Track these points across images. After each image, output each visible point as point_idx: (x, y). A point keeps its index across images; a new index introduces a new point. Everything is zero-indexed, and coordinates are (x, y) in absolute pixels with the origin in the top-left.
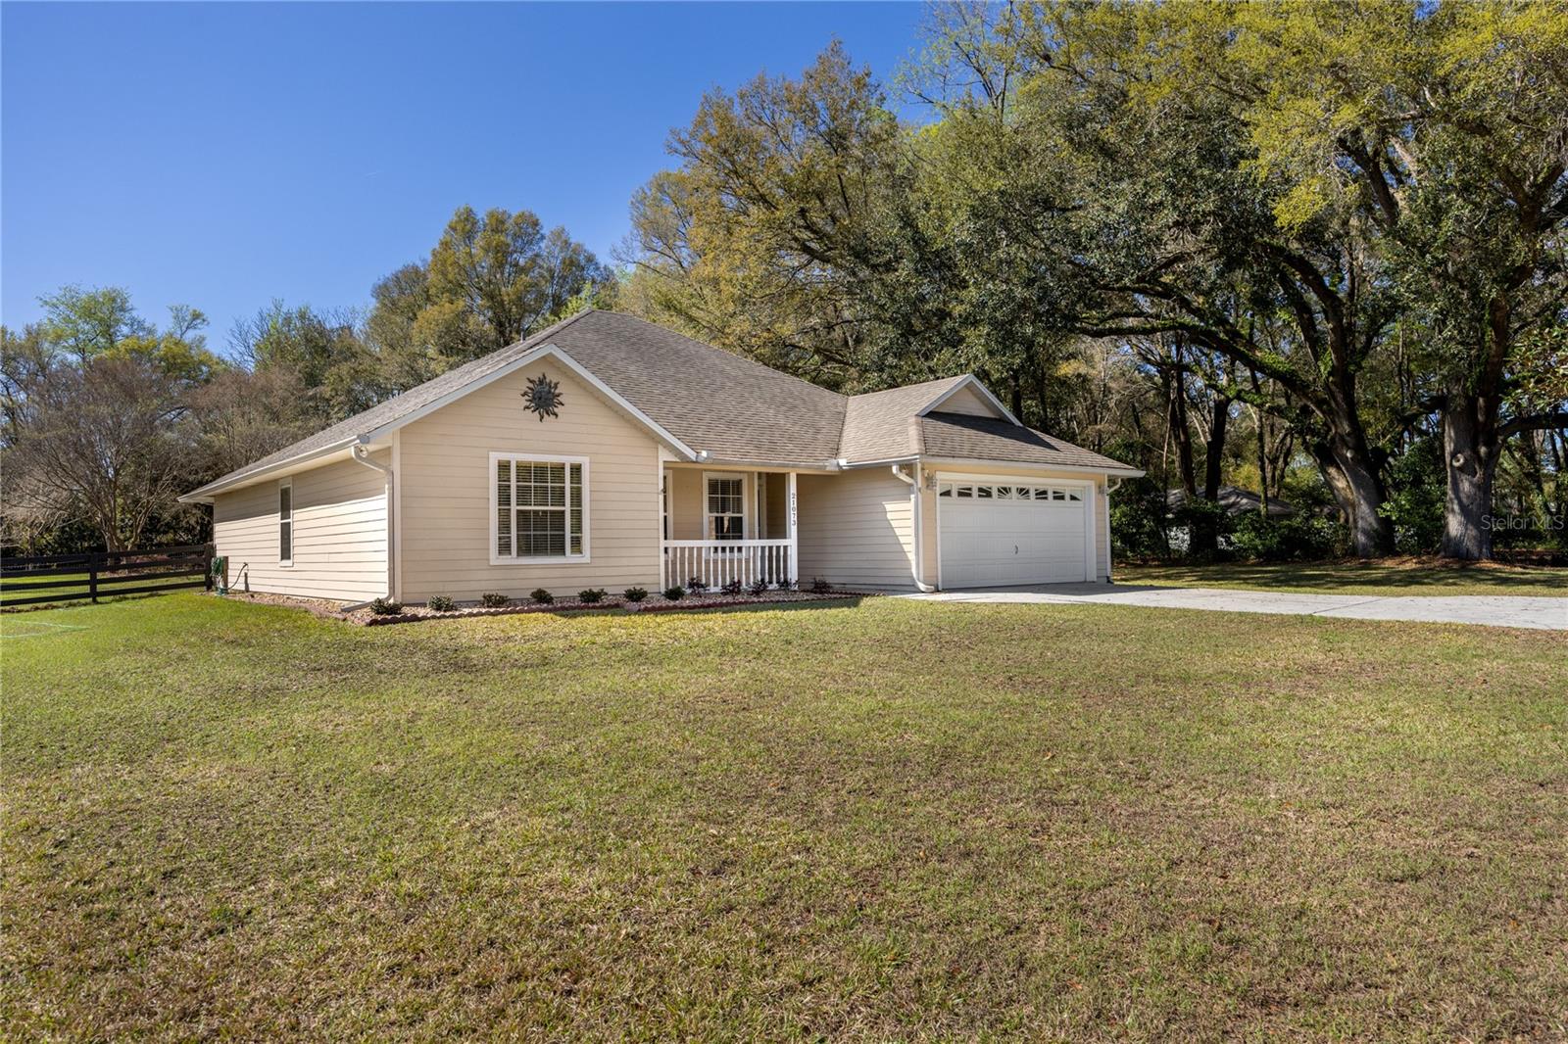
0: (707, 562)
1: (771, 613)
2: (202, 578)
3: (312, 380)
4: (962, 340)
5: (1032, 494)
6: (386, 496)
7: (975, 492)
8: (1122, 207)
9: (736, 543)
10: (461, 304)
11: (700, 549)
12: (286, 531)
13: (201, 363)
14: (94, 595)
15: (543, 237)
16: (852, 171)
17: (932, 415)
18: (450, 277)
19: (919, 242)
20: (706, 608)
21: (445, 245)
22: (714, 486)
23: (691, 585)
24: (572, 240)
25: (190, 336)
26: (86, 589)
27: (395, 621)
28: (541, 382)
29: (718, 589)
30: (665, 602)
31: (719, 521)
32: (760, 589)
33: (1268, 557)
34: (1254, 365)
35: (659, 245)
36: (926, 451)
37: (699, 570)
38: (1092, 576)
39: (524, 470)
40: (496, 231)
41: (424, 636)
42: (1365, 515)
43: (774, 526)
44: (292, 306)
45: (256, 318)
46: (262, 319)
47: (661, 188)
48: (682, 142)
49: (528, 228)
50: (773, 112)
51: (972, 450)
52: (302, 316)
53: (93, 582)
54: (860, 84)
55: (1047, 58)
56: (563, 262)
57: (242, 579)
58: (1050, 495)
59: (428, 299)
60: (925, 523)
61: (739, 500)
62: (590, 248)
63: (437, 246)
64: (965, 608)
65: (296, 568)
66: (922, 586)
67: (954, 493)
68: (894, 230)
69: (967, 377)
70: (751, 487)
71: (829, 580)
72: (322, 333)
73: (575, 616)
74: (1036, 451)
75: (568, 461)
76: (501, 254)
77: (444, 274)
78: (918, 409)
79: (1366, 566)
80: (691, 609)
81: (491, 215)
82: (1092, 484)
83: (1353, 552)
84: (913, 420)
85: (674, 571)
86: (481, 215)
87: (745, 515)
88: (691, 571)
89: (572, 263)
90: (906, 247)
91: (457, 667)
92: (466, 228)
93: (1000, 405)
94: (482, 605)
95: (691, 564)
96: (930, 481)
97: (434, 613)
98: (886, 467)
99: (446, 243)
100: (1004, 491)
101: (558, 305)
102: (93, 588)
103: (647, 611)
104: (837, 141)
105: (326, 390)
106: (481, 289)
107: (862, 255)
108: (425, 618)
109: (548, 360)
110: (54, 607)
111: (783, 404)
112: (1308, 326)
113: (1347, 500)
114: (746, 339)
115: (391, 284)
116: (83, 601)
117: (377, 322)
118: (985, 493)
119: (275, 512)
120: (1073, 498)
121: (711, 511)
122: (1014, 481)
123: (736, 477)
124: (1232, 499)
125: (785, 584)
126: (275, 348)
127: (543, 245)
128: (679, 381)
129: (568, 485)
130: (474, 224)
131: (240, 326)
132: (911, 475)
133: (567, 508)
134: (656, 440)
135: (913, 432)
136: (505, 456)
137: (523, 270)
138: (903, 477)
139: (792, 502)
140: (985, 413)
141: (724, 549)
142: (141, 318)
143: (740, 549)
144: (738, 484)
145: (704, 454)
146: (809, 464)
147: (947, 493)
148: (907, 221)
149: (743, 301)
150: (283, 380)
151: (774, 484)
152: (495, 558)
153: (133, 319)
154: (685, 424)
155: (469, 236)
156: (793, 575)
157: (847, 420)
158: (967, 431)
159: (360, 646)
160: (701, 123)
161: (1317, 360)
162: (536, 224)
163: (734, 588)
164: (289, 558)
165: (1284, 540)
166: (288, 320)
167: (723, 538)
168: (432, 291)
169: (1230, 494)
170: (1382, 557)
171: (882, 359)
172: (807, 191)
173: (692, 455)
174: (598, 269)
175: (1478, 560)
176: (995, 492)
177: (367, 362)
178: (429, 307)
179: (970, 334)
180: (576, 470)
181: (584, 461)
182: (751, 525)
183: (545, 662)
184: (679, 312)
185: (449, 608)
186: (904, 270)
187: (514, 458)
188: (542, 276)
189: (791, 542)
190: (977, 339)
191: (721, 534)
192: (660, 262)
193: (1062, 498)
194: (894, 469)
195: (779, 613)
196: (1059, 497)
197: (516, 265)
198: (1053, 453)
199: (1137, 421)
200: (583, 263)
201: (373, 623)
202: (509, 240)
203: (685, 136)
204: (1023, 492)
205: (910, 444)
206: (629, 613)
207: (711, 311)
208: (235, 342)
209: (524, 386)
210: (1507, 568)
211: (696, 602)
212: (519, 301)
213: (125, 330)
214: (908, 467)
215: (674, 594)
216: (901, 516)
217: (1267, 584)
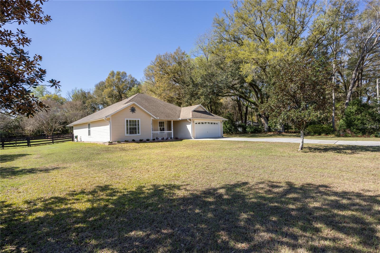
0: (159, 135)
1: (169, 142)
2: (72, 139)
3: (84, 103)
4: (200, 98)
5: (210, 123)
6: (109, 126)
7: (201, 123)
8: (224, 77)
9: (163, 132)
10: (112, 88)
11: (158, 133)
12: (89, 131)
13: (61, 99)
14: (53, 142)
15: (127, 76)
16: (183, 68)
17: (194, 111)
18: (110, 83)
19: (193, 82)
20: (159, 142)
21: (109, 78)
22: (160, 123)
23: (156, 138)
24: (133, 77)
25: (58, 94)
26: (52, 141)
27: (112, 144)
28: (133, 107)
29: (161, 139)
30: (153, 141)
31: (161, 128)
32: (167, 139)
33: (252, 132)
34: (249, 101)
35: (149, 79)
36: (193, 117)
37: (158, 136)
38: (220, 136)
39: (130, 121)
40: (118, 75)
41: (117, 146)
42: (266, 126)
43: (170, 129)
44: (79, 88)
45: (71, 90)
46: (73, 91)
47: (149, 68)
48: (153, 63)
49: (124, 74)
50: (169, 59)
51: (200, 117)
52: (81, 91)
53: (53, 140)
54: (183, 54)
55: (213, 53)
56: (131, 81)
57: (80, 139)
58: (213, 123)
59: (106, 87)
60: (193, 128)
61: (164, 125)
62: (136, 78)
63: (107, 78)
64: (198, 141)
65: (92, 137)
66: (192, 138)
67: (198, 123)
68: (189, 80)
69: (200, 105)
70: (166, 123)
71: (178, 137)
72: (85, 93)
73: (139, 143)
74: (211, 116)
75: (137, 120)
76: (119, 79)
77: (109, 83)
78: (192, 110)
79: (266, 134)
80: (157, 142)
81: (117, 72)
82: (220, 121)
83: (264, 132)
84: (191, 112)
85: (154, 136)
86: (115, 72)
87: (165, 127)
88: (156, 136)
89: (133, 81)
90: (191, 83)
91: (124, 150)
92: (113, 74)
93: (205, 109)
94: (125, 142)
95: (156, 135)
96: (193, 122)
97: (117, 143)
98: (187, 120)
99: (109, 77)
100: (206, 123)
101: (130, 89)
102: (53, 141)
103: (150, 142)
104: (179, 64)
105: (86, 105)
106: (116, 86)
107: (184, 83)
108: (117, 144)
109: (134, 104)
110: (46, 145)
111: (171, 109)
112: (257, 95)
113: (263, 123)
114: (165, 97)
115: (98, 85)
116: (51, 143)
117: (96, 92)
118: (203, 123)
119: (87, 128)
120: (217, 124)
121: (159, 126)
122: (207, 121)
123: (163, 121)
124: (250, 123)
125: (171, 138)
126: (76, 97)
127: (127, 77)
128: (154, 106)
129: (137, 123)
130: (114, 74)
131: (68, 92)
132: (190, 121)
133: (137, 127)
134: (151, 116)
135: (191, 114)
136: (127, 119)
137: (123, 82)
138: (189, 121)
139: (172, 125)
140: (203, 111)
141: (161, 133)
142: (49, 91)
143: (164, 133)
144: (164, 122)
145: (158, 118)
146: (175, 119)
147: (196, 123)
148: (191, 78)
149: (164, 90)
150: (79, 103)
151: (169, 122)
152: (126, 135)
153: (47, 91)
154: (155, 113)
155: (113, 76)
156: (173, 137)
157: (181, 112)
158: (200, 114)
159: (108, 148)
160: (156, 60)
161: (258, 100)
162: (126, 74)
163: (163, 139)
164: (90, 135)
165: (255, 130)
166: (78, 91)
167: (161, 131)
168: (106, 86)
169: (249, 122)
170: (268, 132)
171: (187, 100)
172: (175, 72)
173: (156, 118)
174: (137, 82)
175: (282, 132)
176: (204, 123)
177: (94, 99)
178: (106, 89)
179: (201, 97)
180: (138, 121)
181: (140, 120)
182: (166, 129)
183: (136, 149)
184: (153, 92)
185: (120, 142)
186: (191, 86)
187: (129, 119)
188: (127, 83)
189: (172, 131)
190: (202, 97)
191: (161, 130)
192: (149, 81)
193: (215, 124)
194: (188, 120)
195: (170, 142)
196: (214, 124)
197: (122, 81)
198: (213, 117)
199: (235, 109)
200: (135, 81)
201: (109, 145)
202: (121, 77)
203: (153, 62)
204: (209, 123)
205: (190, 116)
206: (147, 142)
207: (158, 92)
208: (67, 95)
209: (130, 108)
210: (286, 134)
211: (157, 141)
212: (123, 88)
213: (45, 93)
214: (190, 120)
215: (154, 140)
216: (189, 127)
217: (249, 137)
